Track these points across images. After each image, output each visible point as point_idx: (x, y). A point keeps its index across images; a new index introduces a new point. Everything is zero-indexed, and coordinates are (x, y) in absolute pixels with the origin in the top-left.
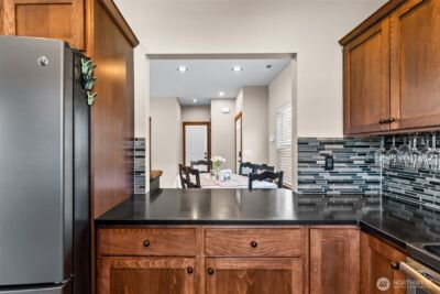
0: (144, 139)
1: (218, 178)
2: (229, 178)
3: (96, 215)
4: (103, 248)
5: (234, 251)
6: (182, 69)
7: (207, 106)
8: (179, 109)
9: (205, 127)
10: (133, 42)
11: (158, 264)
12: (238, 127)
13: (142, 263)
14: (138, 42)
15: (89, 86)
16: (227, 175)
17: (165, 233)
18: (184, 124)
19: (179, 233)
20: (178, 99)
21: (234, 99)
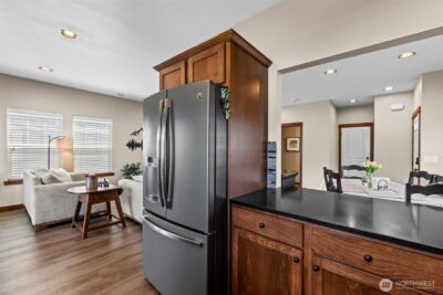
0: (274, 143)
1: (370, 185)
2: (386, 187)
3: (230, 197)
4: (235, 222)
5: (344, 258)
6: (330, 72)
7: (369, 106)
8: (333, 112)
9: (368, 129)
10: (266, 63)
11: (271, 245)
12: (416, 127)
13: (259, 240)
14: (271, 62)
15: (227, 106)
16: (383, 184)
17: (276, 220)
18: (340, 127)
19: (288, 225)
20: (331, 102)
21: (412, 92)
